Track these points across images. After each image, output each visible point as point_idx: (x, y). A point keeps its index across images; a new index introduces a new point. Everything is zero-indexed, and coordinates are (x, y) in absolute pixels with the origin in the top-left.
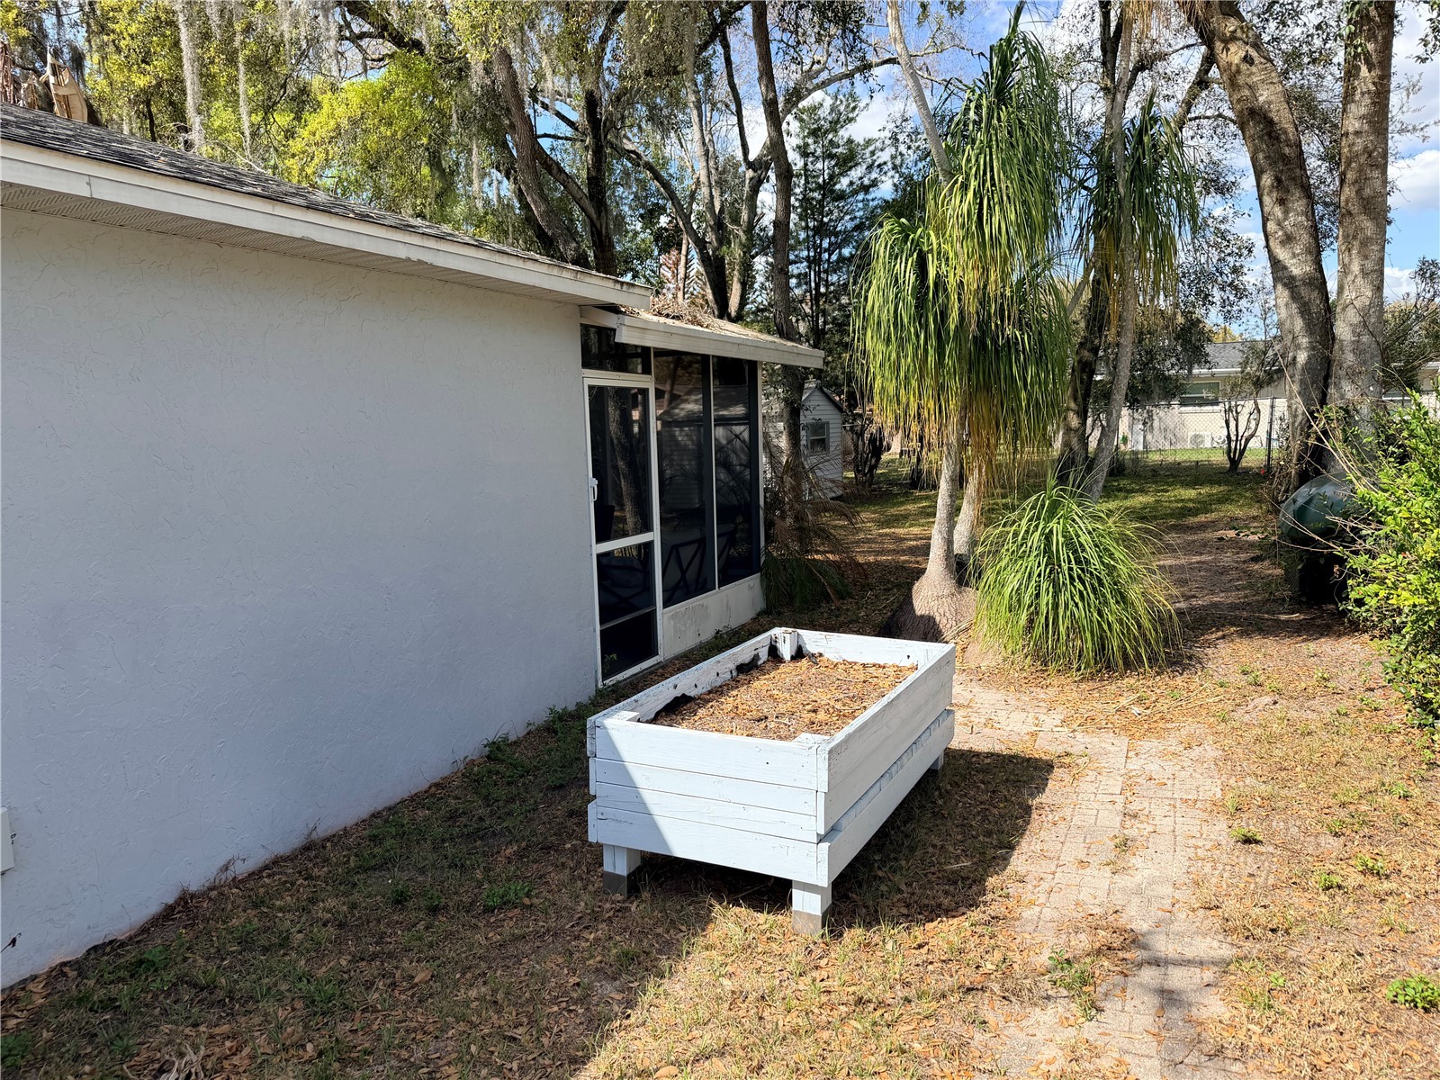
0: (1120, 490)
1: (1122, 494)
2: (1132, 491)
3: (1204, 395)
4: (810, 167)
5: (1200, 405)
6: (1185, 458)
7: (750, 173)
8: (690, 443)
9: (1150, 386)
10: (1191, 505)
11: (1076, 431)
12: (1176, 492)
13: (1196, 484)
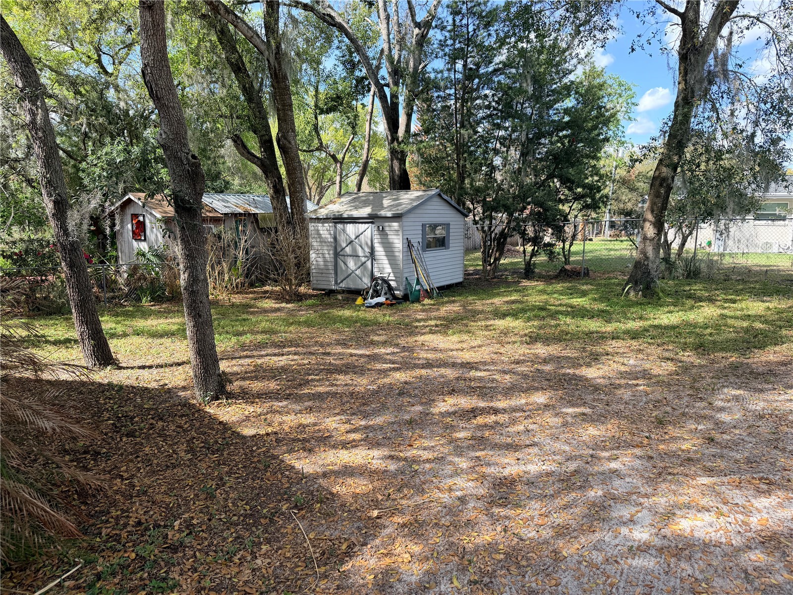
0: (689, 297)
1: (690, 302)
2: (700, 299)
3: (777, 212)
4: (458, 23)
5: (773, 220)
6: (756, 261)
7: (417, 31)
8: (329, 236)
9: (724, 201)
10: (758, 325)
11: (652, 240)
12: (743, 305)
13: (765, 294)
